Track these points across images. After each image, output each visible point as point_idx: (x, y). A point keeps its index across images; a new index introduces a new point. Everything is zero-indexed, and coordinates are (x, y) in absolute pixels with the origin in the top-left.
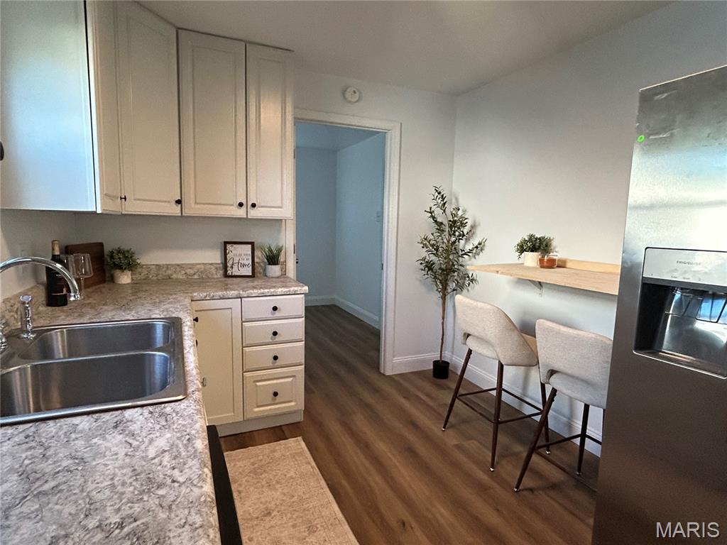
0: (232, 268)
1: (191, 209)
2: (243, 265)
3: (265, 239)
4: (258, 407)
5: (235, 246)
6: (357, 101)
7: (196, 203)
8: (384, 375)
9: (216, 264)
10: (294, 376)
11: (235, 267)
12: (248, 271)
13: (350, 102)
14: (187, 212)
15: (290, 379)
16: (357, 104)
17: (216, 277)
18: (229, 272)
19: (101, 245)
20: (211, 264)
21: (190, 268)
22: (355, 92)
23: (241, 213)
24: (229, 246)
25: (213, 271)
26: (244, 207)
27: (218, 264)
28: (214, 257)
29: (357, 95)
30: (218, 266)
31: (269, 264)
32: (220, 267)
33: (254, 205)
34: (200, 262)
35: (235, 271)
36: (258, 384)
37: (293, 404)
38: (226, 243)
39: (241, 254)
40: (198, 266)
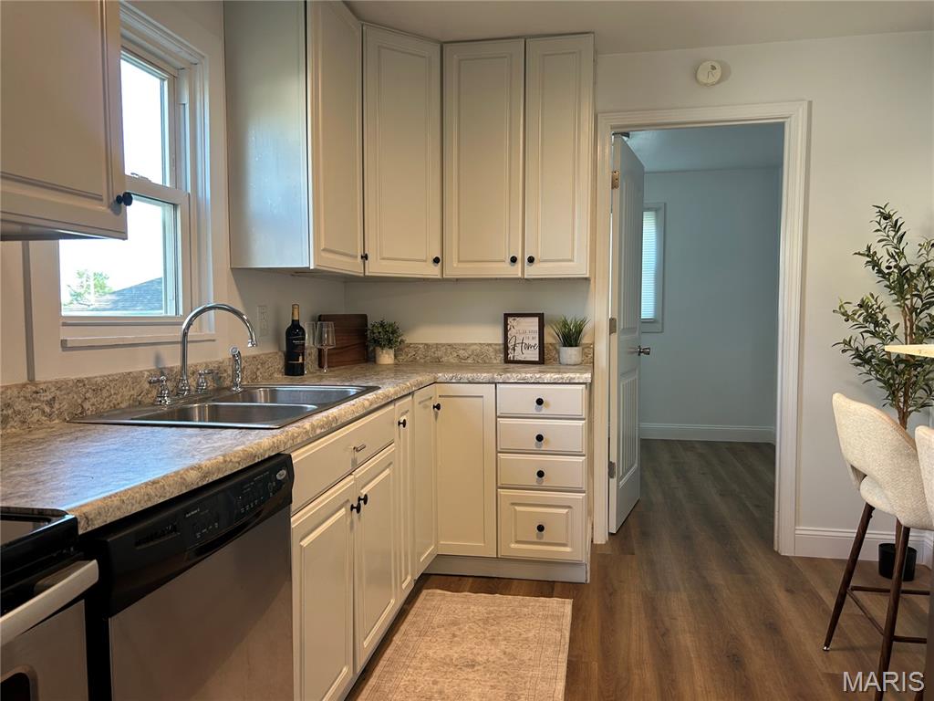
0: (514, 350)
1: (455, 269)
2: (528, 347)
3: (561, 309)
4: (517, 542)
5: (518, 319)
6: (718, 82)
7: (459, 261)
8: (777, 554)
9: (496, 344)
10: (569, 507)
11: (518, 348)
12: (533, 355)
13: (705, 85)
14: (449, 274)
15: (565, 511)
16: (718, 86)
17: (495, 362)
18: (511, 356)
19: (364, 317)
20: (490, 345)
21: (464, 349)
22: (713, 68)
23: (516, 272)
24: (510, 320)
25: (492, 355)
26: (519, 263)
27: (499, 345)
28: (493, 335)
29: (718, 73)
30: (497, 347)
31: (565, 346)
32: (499, 350)
33: (531, 260)
34: (477, 342)
35: (518, 354)
36: (518, 508)
37: (568, 549)
38: (507, 316)
39: (526, 330)
40: (473, 347)
